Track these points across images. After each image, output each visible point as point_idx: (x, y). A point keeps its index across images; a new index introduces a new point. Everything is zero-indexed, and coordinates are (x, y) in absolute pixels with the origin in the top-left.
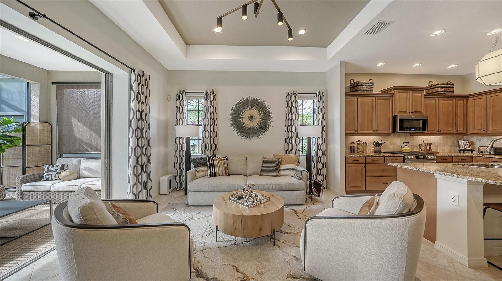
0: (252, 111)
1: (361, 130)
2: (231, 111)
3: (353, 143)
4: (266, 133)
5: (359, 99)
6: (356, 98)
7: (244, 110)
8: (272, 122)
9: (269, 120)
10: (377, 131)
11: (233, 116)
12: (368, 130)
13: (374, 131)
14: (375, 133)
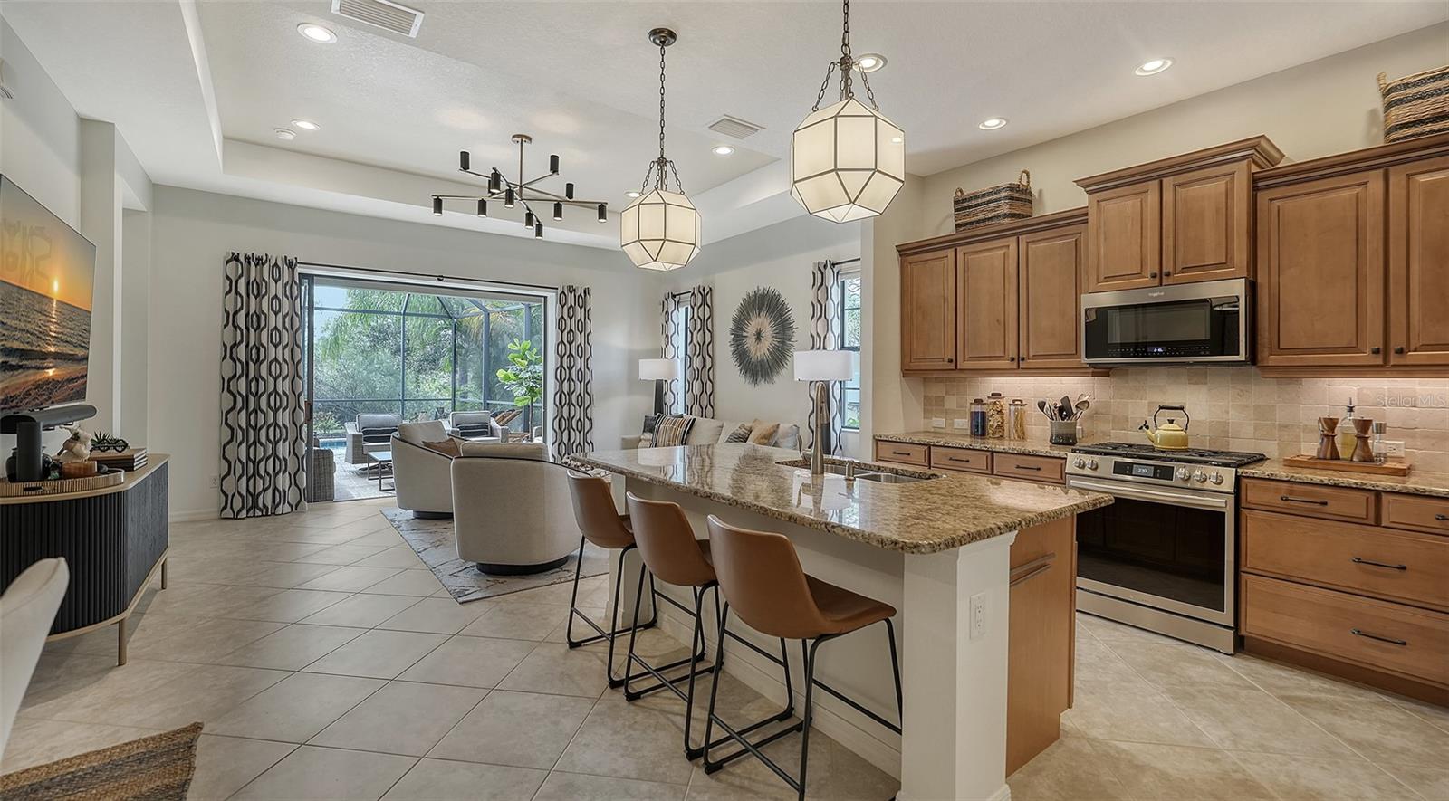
0: (760, 320)
1: (972, 358)
2: (731, 325)
3: (978, 402)
4: (783, 372)
5: (960, 256)
6: (951, 253)
7: (749, 319)
8: (794, 344)
9: (789, 340)
10: (1023, 359)
11: (735, 335)
12: (990, 358)
13: (1013, 360)
14: (1019, 365)
